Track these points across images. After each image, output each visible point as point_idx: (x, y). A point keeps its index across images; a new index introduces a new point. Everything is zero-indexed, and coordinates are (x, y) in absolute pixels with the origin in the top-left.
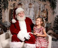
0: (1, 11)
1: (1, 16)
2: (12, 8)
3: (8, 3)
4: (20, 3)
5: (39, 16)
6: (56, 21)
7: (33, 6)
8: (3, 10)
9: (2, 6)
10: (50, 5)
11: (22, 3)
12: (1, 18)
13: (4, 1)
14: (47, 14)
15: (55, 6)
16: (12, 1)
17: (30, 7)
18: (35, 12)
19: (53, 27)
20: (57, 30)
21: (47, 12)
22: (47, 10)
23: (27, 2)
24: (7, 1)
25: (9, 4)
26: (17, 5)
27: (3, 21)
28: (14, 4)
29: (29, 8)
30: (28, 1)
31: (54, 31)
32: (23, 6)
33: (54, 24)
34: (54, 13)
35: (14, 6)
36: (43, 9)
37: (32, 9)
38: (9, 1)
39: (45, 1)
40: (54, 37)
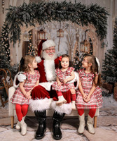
0: (8, 46)
1: (8, 54)
2: (27, 39)
3: (19, 31)
4: (41, 28)
5: (77, 51)
6: (107, 60)
7: (65, 33)
8: (11, 44)
9: (10, 35)
10: (96, 31)
11: (46, 30)
12: (9, 58)
13: (13, 27)
14: (92, 47)
15: (105, 32)
16: (27, 26)
17: (60, 37)
18: (70, 44)
19: (103, 72)
20: (109, 76)
21: (91, 44)
22: (90, 40)
23: (53, 27)
24: (18, 27)
25: (22, 32)
26: (36, 33)
27: (12, 63)
28: (31, 31)
29: (58, 39)
30: (56, 26)
31: (105, 79)
32: (46, 35)
33: (104, 66)
34: (103, 45)
35: (30, 35)
36: (84, 39)
37: (64, 40)
38: (21, 27)
39: (87, 25)
40: (105, 90)
